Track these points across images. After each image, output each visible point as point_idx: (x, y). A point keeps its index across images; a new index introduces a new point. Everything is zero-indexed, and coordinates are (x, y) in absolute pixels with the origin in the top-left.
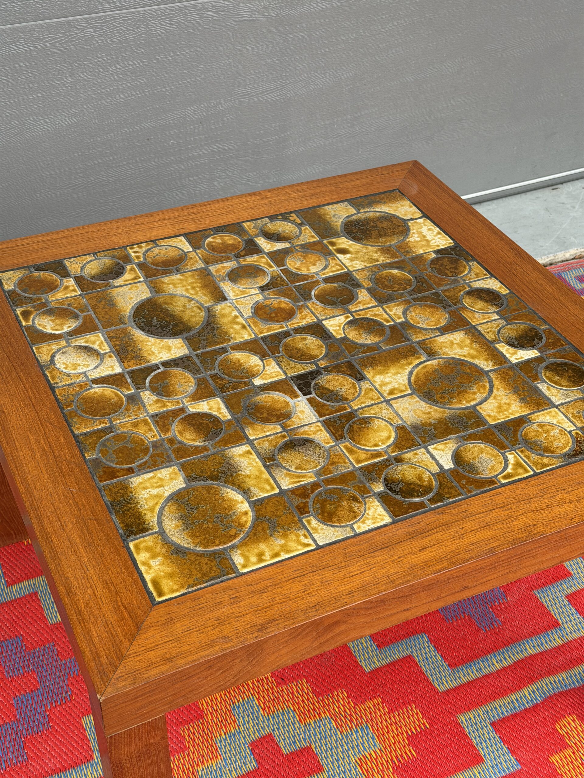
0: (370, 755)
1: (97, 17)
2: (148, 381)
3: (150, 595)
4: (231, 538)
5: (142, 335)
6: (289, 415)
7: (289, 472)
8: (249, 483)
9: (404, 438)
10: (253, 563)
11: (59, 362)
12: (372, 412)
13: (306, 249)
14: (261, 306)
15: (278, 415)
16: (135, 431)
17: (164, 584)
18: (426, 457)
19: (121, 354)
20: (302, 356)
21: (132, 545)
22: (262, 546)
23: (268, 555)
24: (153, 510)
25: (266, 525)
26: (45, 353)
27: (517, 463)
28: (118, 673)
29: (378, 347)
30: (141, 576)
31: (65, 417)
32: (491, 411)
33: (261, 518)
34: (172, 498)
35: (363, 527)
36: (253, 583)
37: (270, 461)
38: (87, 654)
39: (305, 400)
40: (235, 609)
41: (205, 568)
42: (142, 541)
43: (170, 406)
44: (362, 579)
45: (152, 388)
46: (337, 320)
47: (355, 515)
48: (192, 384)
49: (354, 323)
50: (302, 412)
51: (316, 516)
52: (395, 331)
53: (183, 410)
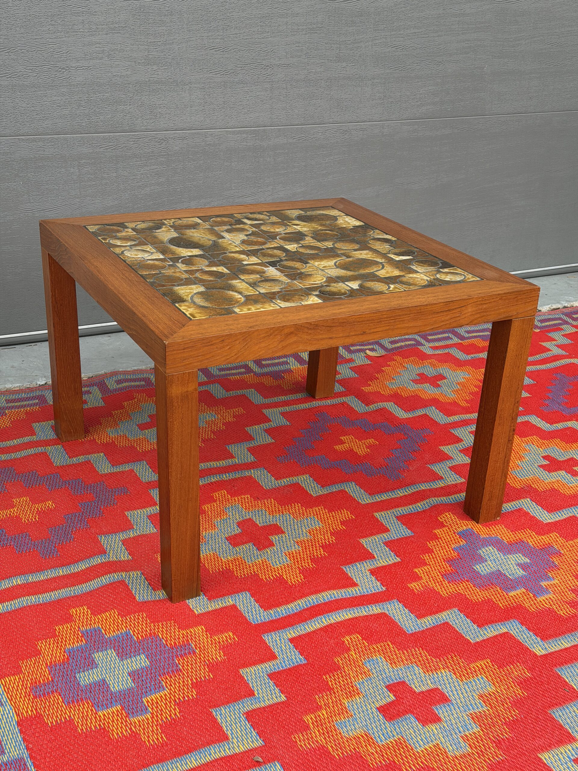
0: (316, 528)
1: (135, 135)
2: (180, 261)
3: (189, 318)
4: (232, 304)
5: (175, 247)
6: (264, 272)
7: (264, 288)
8: (241, 290)
9: (331, 280)
10: (245, 311)
11: (127, 254)
12: (313, 273)
13: (273, 224)
14: (246, 241)
15: (258, 272)
16: (174, 274)
17: (196, 315)
18: (343, 285)
19: (163, 252)
20: (271, 256)
21: (177, 305)
22: (250, 307)
23: (253, 309)
24: (187, 296)
25: (252, 301)
26: (118, 251)
27: (395, 288)
28: (174, 336)
29: (317, 254)
30: (183, 313)
31: (133, 269)
32: (382, 273)
33: (249, 300)
34: (198, 293)
35: (306, 303)
36: (246, 316)
37: (253, 285)
38: (157, 332)
39: (273, 268)
40: (236, 322)
41: (218, 311)
42: (182, 304)
43: (194, 268)
44: (305, 316)
45: (183, 262)
46: (292, 246)
47: (302, 300)
48: (206, 262)
49: (303, 247)
50: (272, 272)
51: (280, 300)
52: (327, 250)
53: (202, 269)
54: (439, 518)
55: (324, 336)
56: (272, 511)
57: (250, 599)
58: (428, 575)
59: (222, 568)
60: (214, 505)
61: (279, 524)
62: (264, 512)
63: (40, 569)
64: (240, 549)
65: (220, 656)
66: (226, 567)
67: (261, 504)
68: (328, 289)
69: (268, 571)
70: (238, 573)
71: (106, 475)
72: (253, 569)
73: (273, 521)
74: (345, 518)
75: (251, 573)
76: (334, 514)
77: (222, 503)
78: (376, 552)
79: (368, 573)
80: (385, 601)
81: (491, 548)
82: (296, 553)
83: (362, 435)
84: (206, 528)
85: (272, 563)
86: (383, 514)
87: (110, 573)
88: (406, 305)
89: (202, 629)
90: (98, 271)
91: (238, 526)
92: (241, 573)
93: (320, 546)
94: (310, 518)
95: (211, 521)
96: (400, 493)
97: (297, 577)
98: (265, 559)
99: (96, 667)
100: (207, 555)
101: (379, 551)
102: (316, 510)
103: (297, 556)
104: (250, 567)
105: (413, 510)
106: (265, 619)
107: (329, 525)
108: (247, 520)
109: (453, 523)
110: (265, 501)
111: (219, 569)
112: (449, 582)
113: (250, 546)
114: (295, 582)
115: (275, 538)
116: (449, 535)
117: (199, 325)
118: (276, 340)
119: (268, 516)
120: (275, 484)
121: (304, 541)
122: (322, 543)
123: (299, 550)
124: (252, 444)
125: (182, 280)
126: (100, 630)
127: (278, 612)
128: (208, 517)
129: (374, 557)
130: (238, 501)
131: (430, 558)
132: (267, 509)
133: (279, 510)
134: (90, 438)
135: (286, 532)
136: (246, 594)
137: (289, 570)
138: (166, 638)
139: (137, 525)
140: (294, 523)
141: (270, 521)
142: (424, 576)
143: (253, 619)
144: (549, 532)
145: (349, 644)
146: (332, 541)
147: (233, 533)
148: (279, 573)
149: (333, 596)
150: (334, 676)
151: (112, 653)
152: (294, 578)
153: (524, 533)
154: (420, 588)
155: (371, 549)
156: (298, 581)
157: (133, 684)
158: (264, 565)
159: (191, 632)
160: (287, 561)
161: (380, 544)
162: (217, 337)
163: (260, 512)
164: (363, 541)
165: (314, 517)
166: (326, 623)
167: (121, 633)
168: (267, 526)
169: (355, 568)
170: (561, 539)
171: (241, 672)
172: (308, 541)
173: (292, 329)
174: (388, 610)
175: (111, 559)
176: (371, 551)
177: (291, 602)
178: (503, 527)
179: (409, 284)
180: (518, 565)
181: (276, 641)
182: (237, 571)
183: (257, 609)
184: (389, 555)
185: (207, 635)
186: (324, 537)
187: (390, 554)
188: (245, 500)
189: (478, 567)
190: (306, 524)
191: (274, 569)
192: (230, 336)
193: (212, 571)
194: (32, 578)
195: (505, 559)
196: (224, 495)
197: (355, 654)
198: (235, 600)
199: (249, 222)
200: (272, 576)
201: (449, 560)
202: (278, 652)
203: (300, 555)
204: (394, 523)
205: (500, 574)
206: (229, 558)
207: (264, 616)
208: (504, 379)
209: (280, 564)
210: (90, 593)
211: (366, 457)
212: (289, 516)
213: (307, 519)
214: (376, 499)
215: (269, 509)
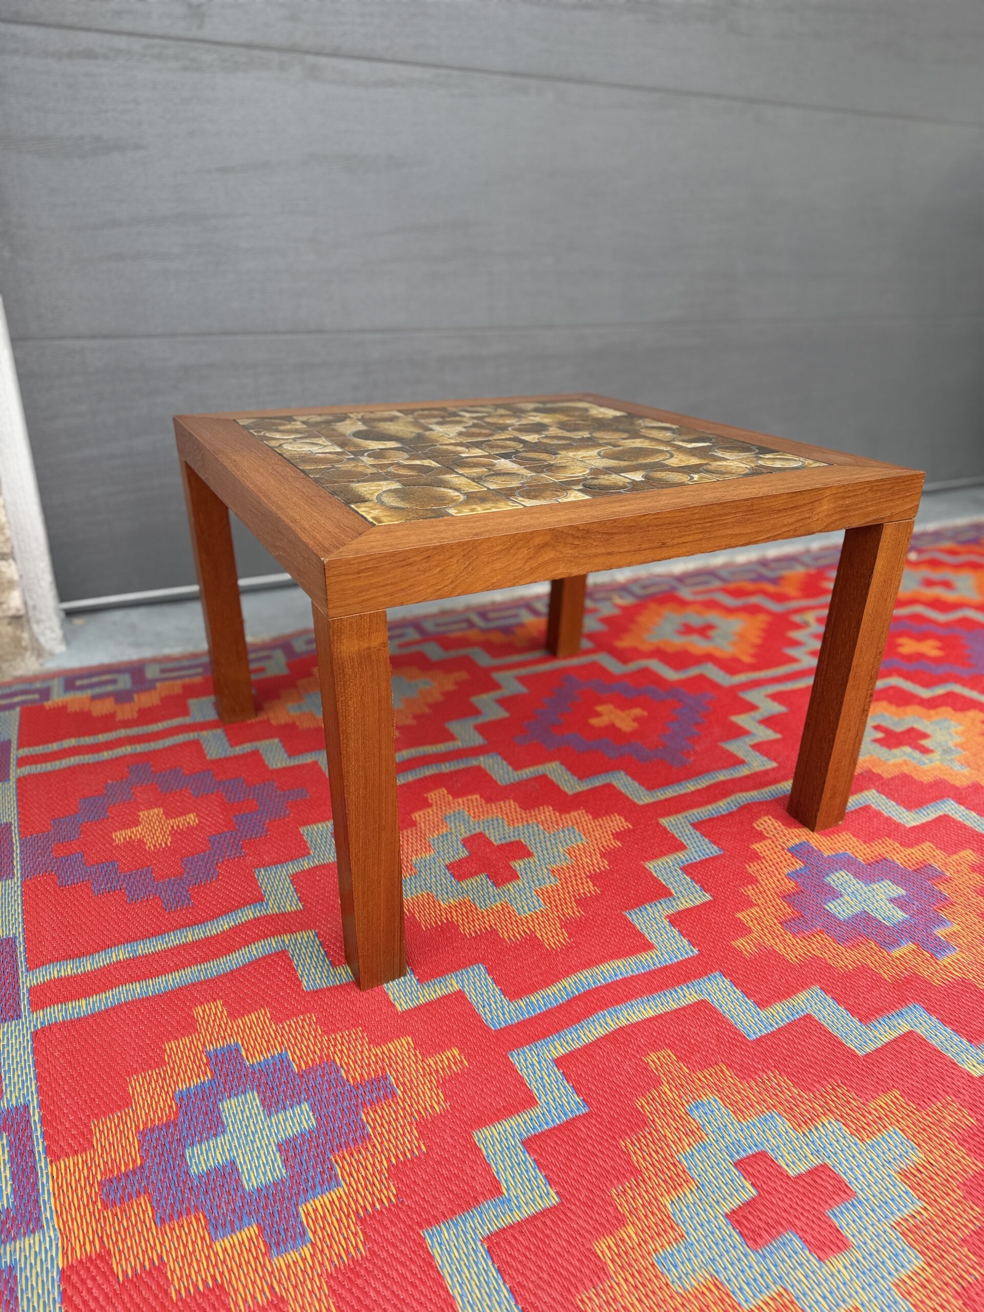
0: (578, 846)
2: (366, 454)
3: (371, 523)
4: (444, 504)
5: (360, 440)
6: (494, 465)
7: (495, 483)
8: (459, 486)
9: (596, 472)
10: (466, 512)
11: (286, 447)
12: (567, 464)
13: (502, 416)
14: (465, 433)
15: (484, 465)
16: (354, 469)
17: (384, 519)
18: (618, 477)
19: (341, 445)
20: (503, 447)
21: (353, 506)
22: (474, 506)
23: (480, 509)
24: (372, 494)
25: (477, 500)
26: (273, 443)
27: (701, 478)
28: (341, 550)
29: (570, 444)
30: (362, 516)
31: (291, 463)
32: (674, 462)
33: (472, 498)
34: (390, 491)
35: (565, 500)
36: (466, 519)
37: (478, 480)
38: (311, 543)
39: (507, 461)
40: (451, 528)
41: (421, 514)
42: (363, 505)
43: (386, 462)
44: (567, 517)
45: (369, 456)
46: (532, 436)
47: (558, 496)
48: (406, 455)
49: (546, 437)
50: (504, 464)
51: (522, 497)
52: (582, 439)
53: (398, 463)
54: (755, 825)
55: (599, 551)
56: (513, 820)
57: (486, 979)
58: (759, 924)
59: (441, 921)
60: (428, 813)
61: (523, 840)
62: (500, 821)
63: (157, 932)
64: (467, 886)
65: (438, 1103)
66: (447, 919)
67: (496, 809)
68: (595, 482)
69: (512, 924)
70: (467, 930)
71: (278, 771)
72: (489, 921)
73: (514, 836)
74: (619, 828)
75: (485, 928)
76: (602, 822)
77: (441, 808)
78: (672, 884)
79: (666, 922)
80: (700, 976)
81: (844, 874)
82: (552, 891)
83: (623, 704)
84: (417, 850)
85: (518, 909)
86: (672, 820)
87: (265, 936)
88: (730, 498)
89: (408, 1043)
90: (235, 466)
91: (464, 845)
92: (470, 928)
93: (587, 877)
94: (568, 830)
95: (425, 839)
96: (690, 787)
97: (558, 935)
98: (506, 903)
99: (223, 1132)
100: (417, 897)
101: (676, 882)
102: (574, 816)
103: (554, 896)
104: (483, 917)
105: (713, 812)
106: (512, 1019)
107: (596, 840)
108: (476, 835)
109: (778, 833)
110: (502, 803)
111: (436, 923)
112: (794, 936)
113: (482, 880)
114: (555, 943)
115: (520, 865)
116: (775, 853)
117: (387, 532)
118: (520, 557)
119: (506, 828)
120: (514, 777)
121: (562, 869)
122: (589, 871)
123: (556, 886)
124: (480, 720)
125: (366, 475)
126: (237, 1050)
127: (532, 1003)
128: (421, 832)
129: (671, 894)
130: (464, 805)
131: (756, 894)
132: (505, 816)
133: (522, 818)
134: (262, 717)
135: (535, 854)
136: (479, 968)
137: (544, 922)
138: (348, 1064)
139: (315, 849)
140: (545, 838)
141: (510, 837)
142: (754, 925)
143: (492, 1019)
144: (918, 841)
145: (657, 1069)
146: (604, 867)
147: (457, 858)
148: (529, 928)
149: (618, 973)
150: (639, 1141)
151: (253, 1098)
152: (553, 937)
153: (884, 845)
154: (751, 949)
155: (664, 880)
156: (559, 941)
157: (284, 1171)
158: (505, 913)
159: (390, 1050)
160: (540, 906)
161: (676, 870)
162: (418, 551)
163: (495, 822)
164: (650, 866)
165: (573, 828)
166: (614, 1027)
167: (273, 1057)
168: (507, 844)
169: (645, 914)
170: (939, 852)
171: (476, 1139)
172: (568, 868)
173: (547, 538)
174: (709, 995)
175: (270, 912)
176: (664, 883)
177: (553, 982)
178: (851, 835)
179: (722, 473)
180: (892, 900)
181: (533, 1065)
182: (463, 924)
183: (498, 998)
184: (693, 890)
185: (415, 1055)
186: (592, 861)
187: (694, 887)
188: (472, 802)
189: (832, 906)
190: (562, 839)
191: (521, 919)
192: (441, 549)
193: (426, 927)
194: (144, 948)
195: (869, 891)
196: (444, 795)
197: (671, 1090)
198: (463, 981)
199: (468, 415)
200: (519, 933)
201: (786, 897)
202: (538, 1090)
203: (559, 895)
204: (691, 834)
205: (869, 917)
206: (452, 901)
207: (509, 1013)
208: (865, 618)
209: (530, 910)
210: (232, 975)
211: (633, 734)
212: (537, 826)
213: (563, 831)
214: (657, 796)
215: (508, 817)
